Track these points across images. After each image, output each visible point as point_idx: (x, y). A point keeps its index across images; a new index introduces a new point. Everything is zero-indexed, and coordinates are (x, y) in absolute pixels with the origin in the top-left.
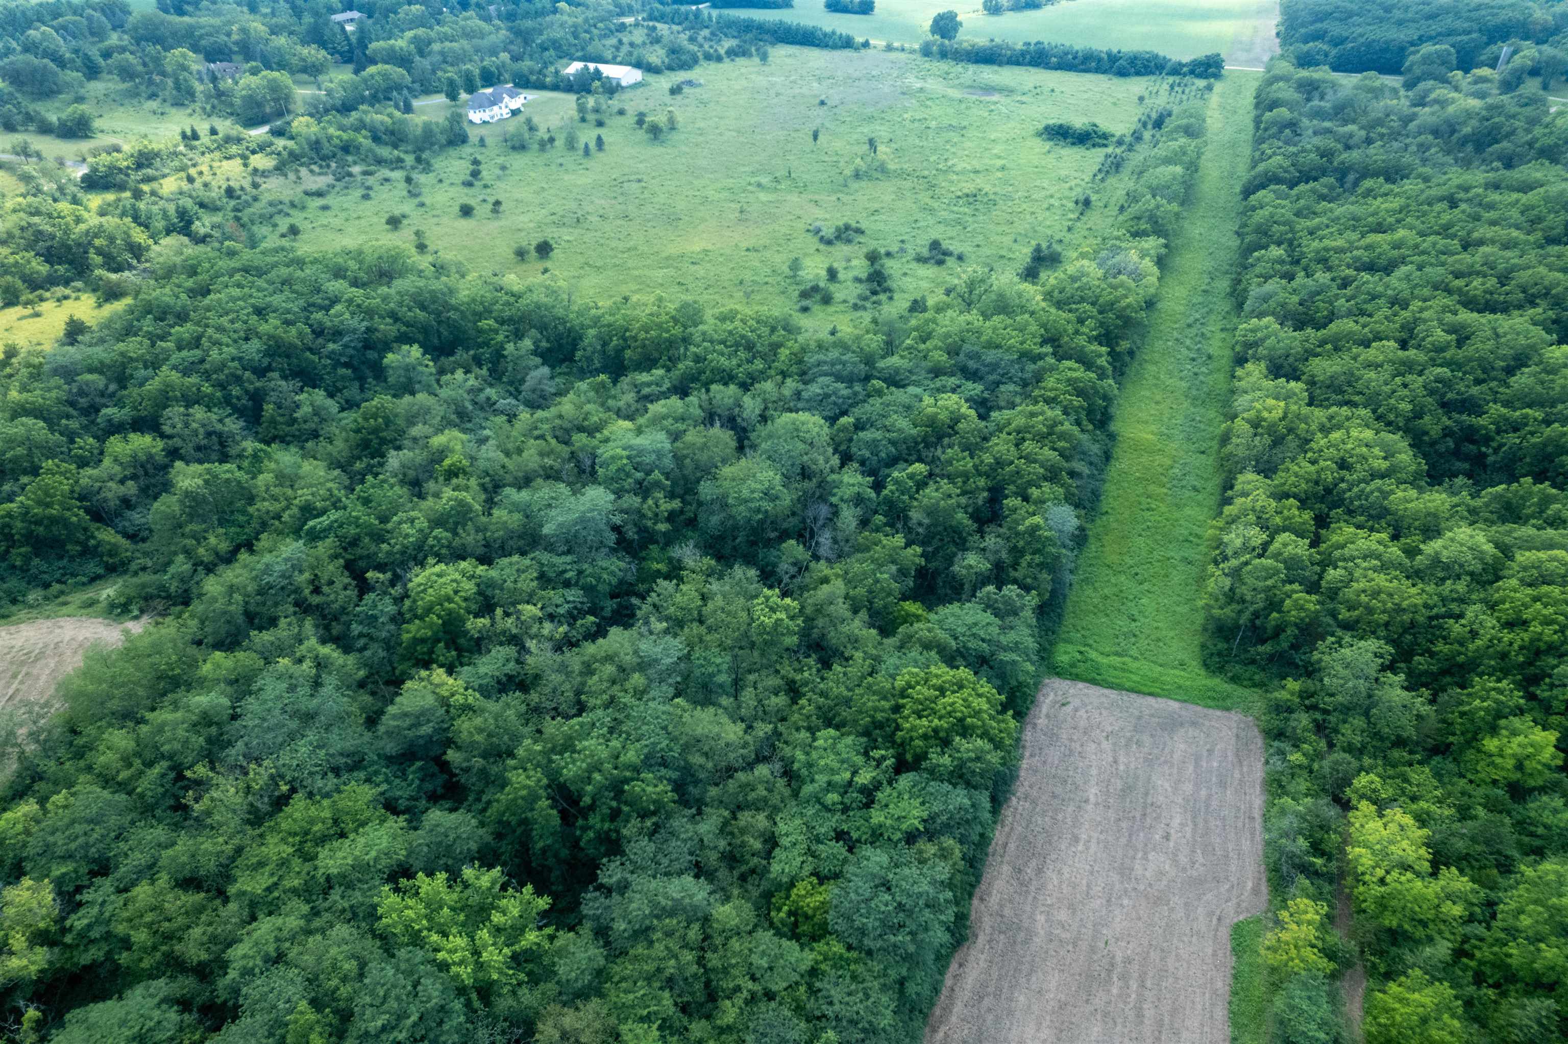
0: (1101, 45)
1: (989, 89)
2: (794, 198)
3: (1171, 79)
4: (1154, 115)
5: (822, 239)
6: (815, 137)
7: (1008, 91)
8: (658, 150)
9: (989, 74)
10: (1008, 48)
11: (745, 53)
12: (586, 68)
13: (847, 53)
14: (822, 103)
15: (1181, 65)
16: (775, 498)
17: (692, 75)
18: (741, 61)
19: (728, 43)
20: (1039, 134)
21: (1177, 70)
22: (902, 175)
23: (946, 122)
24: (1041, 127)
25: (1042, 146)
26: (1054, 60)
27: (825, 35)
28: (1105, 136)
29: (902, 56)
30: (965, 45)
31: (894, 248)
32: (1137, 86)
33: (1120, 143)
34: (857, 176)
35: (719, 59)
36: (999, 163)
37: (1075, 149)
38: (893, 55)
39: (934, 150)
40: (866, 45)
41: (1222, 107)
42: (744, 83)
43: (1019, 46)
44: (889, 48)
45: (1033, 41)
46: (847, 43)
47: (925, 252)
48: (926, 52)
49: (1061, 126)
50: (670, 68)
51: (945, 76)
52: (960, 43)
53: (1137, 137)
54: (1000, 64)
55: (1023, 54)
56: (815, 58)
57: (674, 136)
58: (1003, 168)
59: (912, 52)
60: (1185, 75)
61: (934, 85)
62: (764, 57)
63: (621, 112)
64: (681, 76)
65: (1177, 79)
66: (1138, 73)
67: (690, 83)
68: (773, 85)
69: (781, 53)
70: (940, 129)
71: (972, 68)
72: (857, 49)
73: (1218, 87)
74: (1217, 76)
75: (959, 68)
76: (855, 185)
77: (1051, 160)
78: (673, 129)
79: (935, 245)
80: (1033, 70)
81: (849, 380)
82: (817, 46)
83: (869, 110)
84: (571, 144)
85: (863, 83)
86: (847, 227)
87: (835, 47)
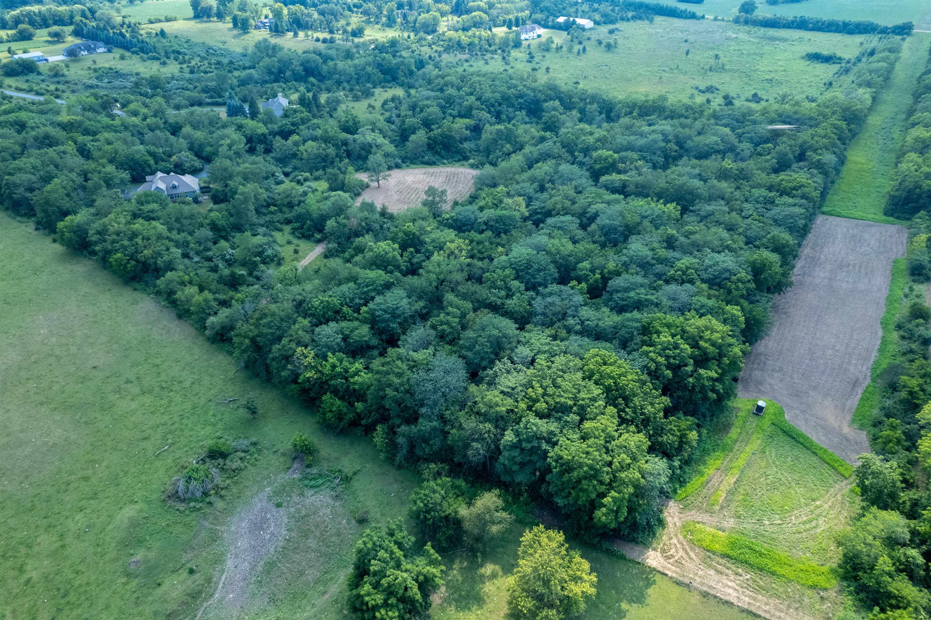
0: (839, 18)
1: (773, 39)
2: (681, 77)
3: (880, 36)
4: (869, 50)
5: (700, 91)
6: (687, 53)
7: (785, 40)
8: (610, 55)
9: (772, 32)
10: (784, 19)
11: (640, 18)
12: (569, 19)
13: (692, 21)
14: (686, 41)
15: (887, 28)
16: (718, 145)
17: (617, 26)
18: (639, 22)
19: (630, 14)
20: (803, 58)
21: (884, 31)
22: (731, 71)
23: (752, 52)
24: (804, 54)
25: (804, 63)
26: (811, 25)
27: (681, 11)
28: (840, 58)
29: (723, 23)
30: (760, 17)
31: (735, 96)
32: (858, 39)
33: (848, 62)
34: (711, 70)
35: (628, 20)
36: (782, 69)
37: (823, 64)
38: (718, 23)
39: (748, 63)
40: (703, 17)
41: (910, 49)
42: (644, 31)
43: (791, 18)
44: (716, 19)
45: (799, 16)
46: (693, 16)
47: (750, 98)
48: (737, 21)
49: (816, 54)
50: (605, 23)
51: (749, 32)
52: (757, 16)
53: (859, 60)
54: (779, 28)
55: (793, 22)
56: (677, 22)
57: (616, 50)
58: (785, 71)
59: (729, 21)
60: (889, 33)
61: (742, 36)
62: (651, 21)
63: (589, 39)
64: (611, 27)
65: (884, 36)
66: (860, 33)
67: (617, 29)
68: (659, 33)
69: (659, 19)
70: (749, 55)
71: (763, 30)
72: (698, 19)
73: (909, 39)
74: (908, 34)
75: (756, 29)
76: (710, 73)
77: (810, 69)
78: (615, 47)
79: (755, 95)
80: (798, 31)
81: (737, 121)
82: (677, 17)
83: (711, 45)
84: (570, 50)
85: (704, 34)
86: (712, 87)
87: (686, 18)
